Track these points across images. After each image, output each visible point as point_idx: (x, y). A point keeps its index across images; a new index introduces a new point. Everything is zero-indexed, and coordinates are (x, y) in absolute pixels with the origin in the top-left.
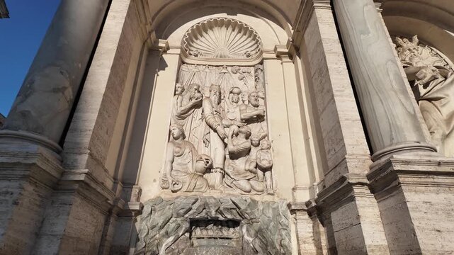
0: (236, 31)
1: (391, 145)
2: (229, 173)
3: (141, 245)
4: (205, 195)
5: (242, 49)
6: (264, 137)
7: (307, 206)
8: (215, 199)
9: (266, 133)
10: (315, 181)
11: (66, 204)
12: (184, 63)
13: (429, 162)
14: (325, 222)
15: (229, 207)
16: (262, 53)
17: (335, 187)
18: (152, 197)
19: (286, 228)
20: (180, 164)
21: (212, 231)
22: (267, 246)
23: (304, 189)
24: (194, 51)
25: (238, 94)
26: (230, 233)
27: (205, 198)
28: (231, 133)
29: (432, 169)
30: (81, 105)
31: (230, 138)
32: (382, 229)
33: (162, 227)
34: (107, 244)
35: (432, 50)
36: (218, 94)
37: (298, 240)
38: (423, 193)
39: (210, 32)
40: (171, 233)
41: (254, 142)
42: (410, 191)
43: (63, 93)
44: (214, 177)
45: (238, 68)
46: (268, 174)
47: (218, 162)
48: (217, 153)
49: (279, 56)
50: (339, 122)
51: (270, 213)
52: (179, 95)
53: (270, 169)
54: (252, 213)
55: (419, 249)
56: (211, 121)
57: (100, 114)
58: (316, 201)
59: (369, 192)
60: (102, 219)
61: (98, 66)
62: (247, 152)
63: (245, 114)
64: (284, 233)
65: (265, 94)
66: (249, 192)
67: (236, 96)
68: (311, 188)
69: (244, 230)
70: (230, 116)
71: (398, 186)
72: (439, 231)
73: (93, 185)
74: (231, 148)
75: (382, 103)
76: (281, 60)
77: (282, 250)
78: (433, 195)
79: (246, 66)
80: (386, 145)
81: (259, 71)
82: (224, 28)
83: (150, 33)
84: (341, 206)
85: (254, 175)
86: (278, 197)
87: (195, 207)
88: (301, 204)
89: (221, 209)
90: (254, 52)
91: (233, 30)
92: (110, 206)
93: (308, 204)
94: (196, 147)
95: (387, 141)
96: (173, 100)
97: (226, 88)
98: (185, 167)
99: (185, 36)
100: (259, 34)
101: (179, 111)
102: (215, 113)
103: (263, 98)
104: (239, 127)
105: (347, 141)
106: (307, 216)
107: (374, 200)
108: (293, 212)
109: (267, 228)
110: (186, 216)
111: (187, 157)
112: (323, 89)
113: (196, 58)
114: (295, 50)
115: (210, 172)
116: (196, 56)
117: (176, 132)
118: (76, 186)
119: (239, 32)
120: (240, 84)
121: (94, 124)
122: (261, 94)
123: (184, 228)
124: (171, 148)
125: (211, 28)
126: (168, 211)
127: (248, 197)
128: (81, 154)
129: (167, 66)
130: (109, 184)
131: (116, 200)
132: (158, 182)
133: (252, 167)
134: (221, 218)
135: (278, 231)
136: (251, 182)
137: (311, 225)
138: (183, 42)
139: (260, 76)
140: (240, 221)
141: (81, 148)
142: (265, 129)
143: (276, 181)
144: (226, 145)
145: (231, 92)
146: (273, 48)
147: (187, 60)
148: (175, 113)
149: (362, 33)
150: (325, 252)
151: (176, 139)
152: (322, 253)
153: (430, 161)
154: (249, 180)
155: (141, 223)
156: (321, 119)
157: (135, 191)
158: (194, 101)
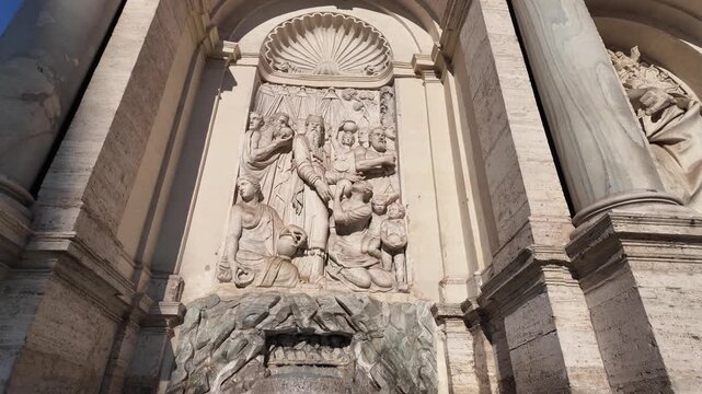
0: (352, 34)
1: (606, 197)
2: (336, 257)
3: (179, 375)
4: (292, 292)
5: (360, 62)
6: (393, 200)
7: (464, 310)
8: (308, 297)
9: (397, 193)
10: (477, 269)
11: (33, 294)
12: (264, 81)
13: (675, 220)
14: (495, 336)
15: (332, 311)
16: (391, 68)
17: (511, 272)
18: (202, 295)
19: (429, 346)
20: (251, 241)
21: (303, 352)
22: (395, 376)
23: (459, 283)
24: (282, 64)
25: (353, 131)
26: (335, 357)
27: (291, 296)
28: (339, 192)
29: (681, 231)
30: (75, 128)
31: (337, 199)
32: (593, 340)
33: (216, 346)
34: (116, 372)
35: (661, 71)
36: (318, 128)
37: (448, 368)
38: (666, 272)
39: (308, 35)
40: (232, 354)
41: (376, 207)
42: (643, 269)
43: (42, 105)
44: (309, 264)
45: (353, 91)
46: (399, 258)
47: (316, 239)
48: (315, 224)
49: (419, 73)
50: (517, 164)
51: (402, 323)
52: (254, 130)
53: (402, 249)
54: (371, 322)
55: (663, 369)
56: (307, 171)
57: (108, 143)
58: (479, 301)
59: (570, 276)
60: (109, 328)
61: (111, 66)
62: (366, 222)
63: (362, 162)
64: (424, 355)
65: (396, 132)
66: (368, 287)
67: (349, 135)
68: (471, 281)
69: (358, 350)
70: (338, 166)
71: (622, 262)
72: (696, 338)
73: (86, 261)
74: (338, 215)
75: (590, 129)
76: (423, 79)
77: (422, 385)
78: (683, 277)
79: (366, 89)
80: (597, 197)
81: (387, 96)
82: (331, 30)
83: (209, 29)
84: (521, 302)
85: (376, 260)
86: (415, 296)
87: (274, 312)
88: (454, 306)
89: (319, 314)
90: (380, 67)
91: (347, 33)
92: (125, 308)
93: (465, 306)
94: (281, 215)
95: (599, 190)
96: (244, 137)
97: (333, 123)
98: (260, 245)
99: (267, 38)
100: (388, 39)
101: (253, 155)
102: (313, 159)
103: (393, 139)
104: (353, 183)
105: (531, 194)
106: (463, 328)
107: (578, 290)
108: (440, 320)
109: (397, 348)
110: (259, 326)
111: (265, 230)
112: (491, 114)
113: (285, 74)
114: (445, 61)
115: (302, 255)
116: (286, 71)
117: (247, 189)
118: (53, 262)
119: (356, 36)
120: (357, 117)
121: (95, 160)
122: (390, 133)
123: (254, 348)
124: (238, 214)
125: (311, 30)
126: (228, 319)
127: (365, 295)
128: (66, 207)
129: (235, 84)
130: (125, 268)
131: (137, 297)
132: (213, 270)
133: (373, 247)
134: (319, 331)
135: (414, 352)
136: (371, 271)
137: (471, 342)
138: (264, 49)
139: (390, 103)
140: (351, 335)
141: (68, 198)
142: (396, 186)
143: (412, 269)
144: (330, 212)
145: (341, 129)
146: (410, 60)
147: (270, 78)
148: (247, 159)
149: (555, 21)
150: (494, 386)
151: (246, 200)
152: (489, 389)
153: (676, 218)
154: (367, 268)
155: (181, 338)
156: (486, 166)
157: (172, 284)
158: (279, 140)
